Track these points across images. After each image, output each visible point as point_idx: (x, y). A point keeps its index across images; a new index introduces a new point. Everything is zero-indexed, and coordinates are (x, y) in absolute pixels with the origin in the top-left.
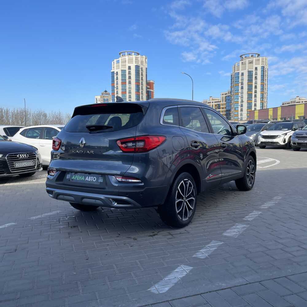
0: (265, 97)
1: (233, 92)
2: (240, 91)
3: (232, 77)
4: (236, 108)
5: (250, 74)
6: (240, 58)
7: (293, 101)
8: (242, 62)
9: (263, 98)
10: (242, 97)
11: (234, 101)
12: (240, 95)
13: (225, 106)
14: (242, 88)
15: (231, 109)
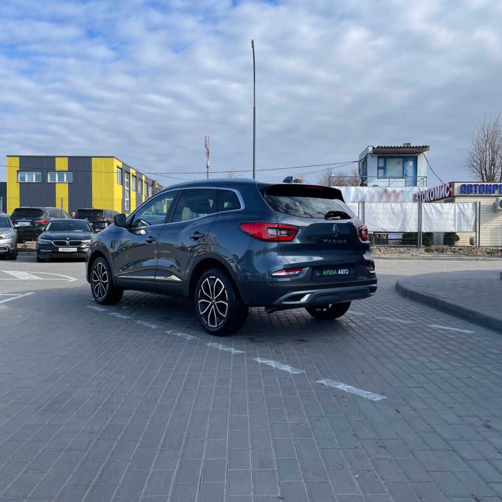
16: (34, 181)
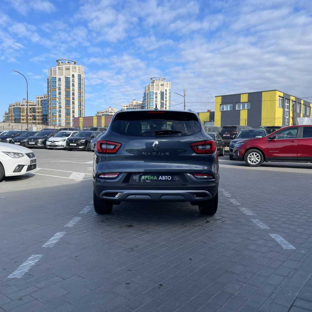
0: (82, 105)
1: (50, 97)
2: (57, 96)
3: (48, 81)
4: (54, 113)
5: (67, 80)
6: (56, 62)
7: (107, 111)
8: (59, 67)
9: (80, 105)
10: (60, 103)
11: (51, 106)
12: (57, 100)
13: (41, 110)
14: (60, 93)
15: (49, 114)
16: (229, 110)
